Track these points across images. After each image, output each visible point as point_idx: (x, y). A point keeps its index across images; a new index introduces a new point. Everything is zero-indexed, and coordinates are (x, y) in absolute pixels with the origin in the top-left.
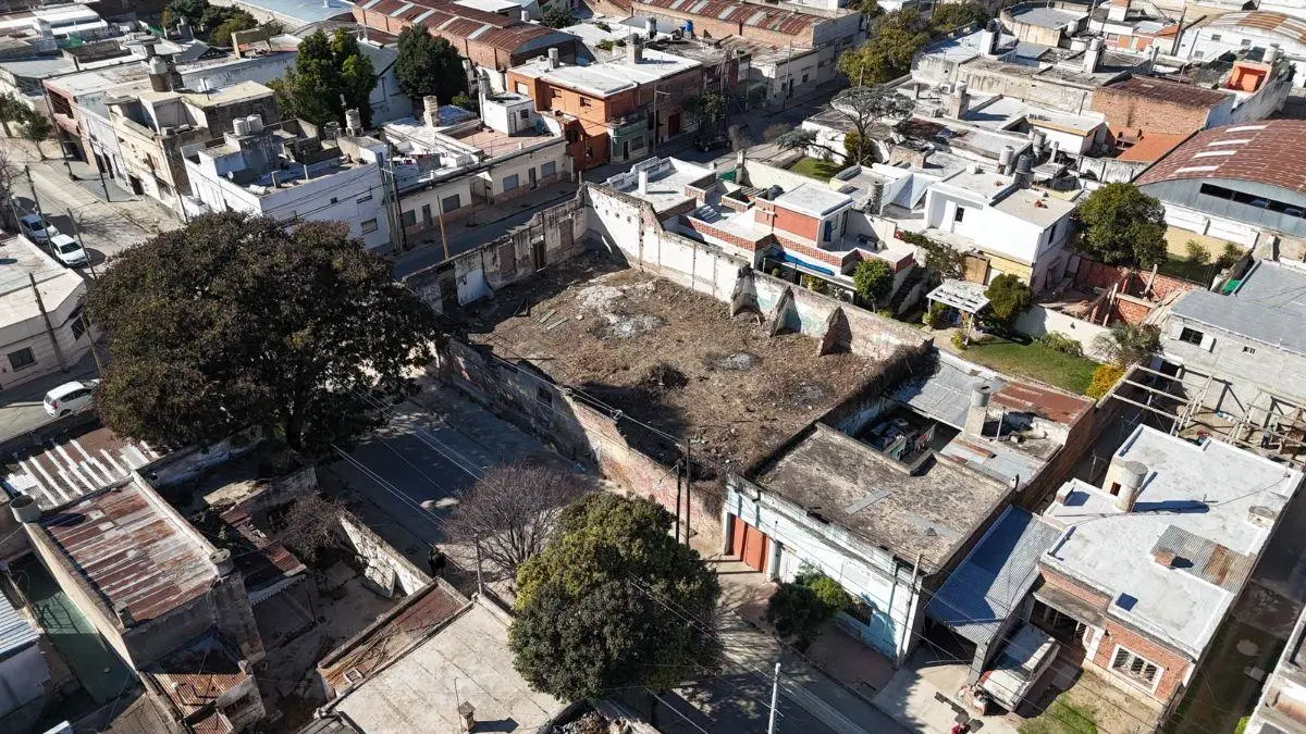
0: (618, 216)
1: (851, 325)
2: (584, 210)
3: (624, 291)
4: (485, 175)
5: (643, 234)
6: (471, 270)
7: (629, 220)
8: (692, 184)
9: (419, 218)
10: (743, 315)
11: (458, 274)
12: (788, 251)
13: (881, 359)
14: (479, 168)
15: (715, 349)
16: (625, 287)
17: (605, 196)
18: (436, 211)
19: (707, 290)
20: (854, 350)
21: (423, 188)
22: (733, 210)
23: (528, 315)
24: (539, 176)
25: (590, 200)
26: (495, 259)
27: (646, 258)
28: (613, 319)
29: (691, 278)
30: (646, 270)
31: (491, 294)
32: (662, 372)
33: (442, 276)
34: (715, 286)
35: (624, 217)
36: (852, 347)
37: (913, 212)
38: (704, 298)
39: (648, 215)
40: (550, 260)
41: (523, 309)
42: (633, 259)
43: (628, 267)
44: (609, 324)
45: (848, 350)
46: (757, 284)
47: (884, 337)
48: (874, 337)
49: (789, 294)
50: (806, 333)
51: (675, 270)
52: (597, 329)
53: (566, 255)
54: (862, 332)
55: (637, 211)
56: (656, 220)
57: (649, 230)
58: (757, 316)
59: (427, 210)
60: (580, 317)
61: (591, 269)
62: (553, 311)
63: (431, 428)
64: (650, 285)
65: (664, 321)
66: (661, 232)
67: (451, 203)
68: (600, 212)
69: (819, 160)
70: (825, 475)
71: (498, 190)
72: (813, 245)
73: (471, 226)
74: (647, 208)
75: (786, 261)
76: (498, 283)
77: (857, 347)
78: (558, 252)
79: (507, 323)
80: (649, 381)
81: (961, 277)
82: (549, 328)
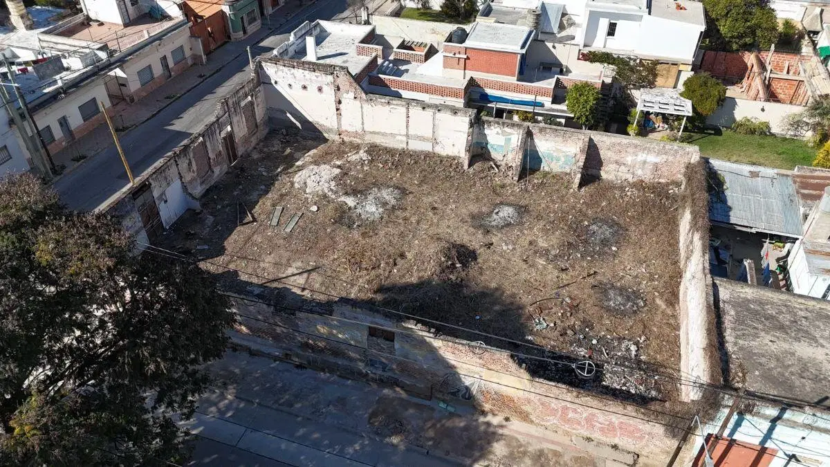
0: (305, 87)
1: (602, 152)
2: (261, 88)
3: (339, 167)
4: (118, 72)
5: (340, 102)
6: (169, 184)
7: (320, 89)
8: (362, 42)
9: (58, 133)
10: (477, 166)
11: (156, 194)
12: (489, 91)
13: (635, 180)
14: (111, 64)
15: (474, 208)
16: (338, 163)
17: (286, 69)
18: (76, 121)
19: (426, 147)
20: (604, 175)
21: (54, 97)
22: (408, 62)
23: (254, 220)
24: (171, 64)
25: (268, 77)
26: (190, 164)
27: (345, 126)
28: (350, 201)
29: (404, 139)
30: (346, 139)
31: (197, 206)
32: (454, 252)
33: (140, 201)
34: (435, 141)
35: (313, 88)
36: (602, 173)
37: (559, 36)
38: (428, 156)
39: (343, 80)
40: (240, 151)
41: (244, 214)
42: (329, 131)
43: (326, 140)
44: (350, 208)
45: (598, 178)
46: (487, 131)
47: (641, 157)
48: (629, 159)
49: (529, 134)
50: (547, 169)
51: (384, 134)
52: (341, 217)
53: (254, 140)
54: (615, 157)
55: (330, 78)
56: (355, 84)
57: (348, 97)
58: (492, 163)
59: (63, 122)
60: (314, 208)
61: (288, 151)
62: (279, 208)
63: (222, 413)
64: (362, 154)
65: (404, 192)
66: (363, 95)
67: (89, 109)
68: (282, 88)
69: (418, 9)
70: (786, 346)
71: (134, 86)
72: (513, 80)
73: (121, 130)
74: (342, 75)
75: (491, 102)
76: (198, 190)
77: (607, 173)
78: (246, 140)
79: (234, 236)
80: (448, 267)
81: (651, 85)
82: (288, 230)
